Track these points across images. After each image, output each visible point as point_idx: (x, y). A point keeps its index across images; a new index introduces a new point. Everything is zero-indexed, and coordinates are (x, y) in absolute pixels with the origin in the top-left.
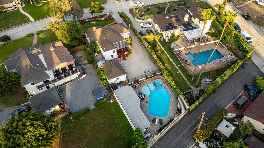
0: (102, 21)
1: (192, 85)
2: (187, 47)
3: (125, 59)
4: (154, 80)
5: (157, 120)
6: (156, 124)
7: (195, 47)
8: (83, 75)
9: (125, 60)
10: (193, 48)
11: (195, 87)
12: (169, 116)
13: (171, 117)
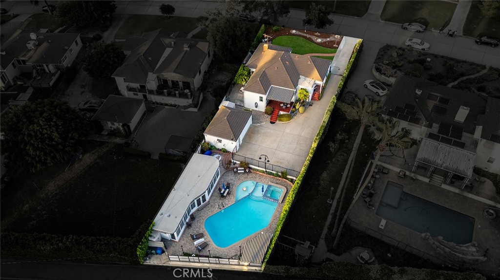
0: (316, 43)
1: (325, 241)
2: (408, 173)
3: (272, 121)
4: (276, 183)
5: (201, 240)
6: (194, 244)
7: (428, 184)
8: (193, 107)
9: (272, 123)
10: (423, 182)
11: (328, 246)
12: (225, 250)
13: (226, 254)
